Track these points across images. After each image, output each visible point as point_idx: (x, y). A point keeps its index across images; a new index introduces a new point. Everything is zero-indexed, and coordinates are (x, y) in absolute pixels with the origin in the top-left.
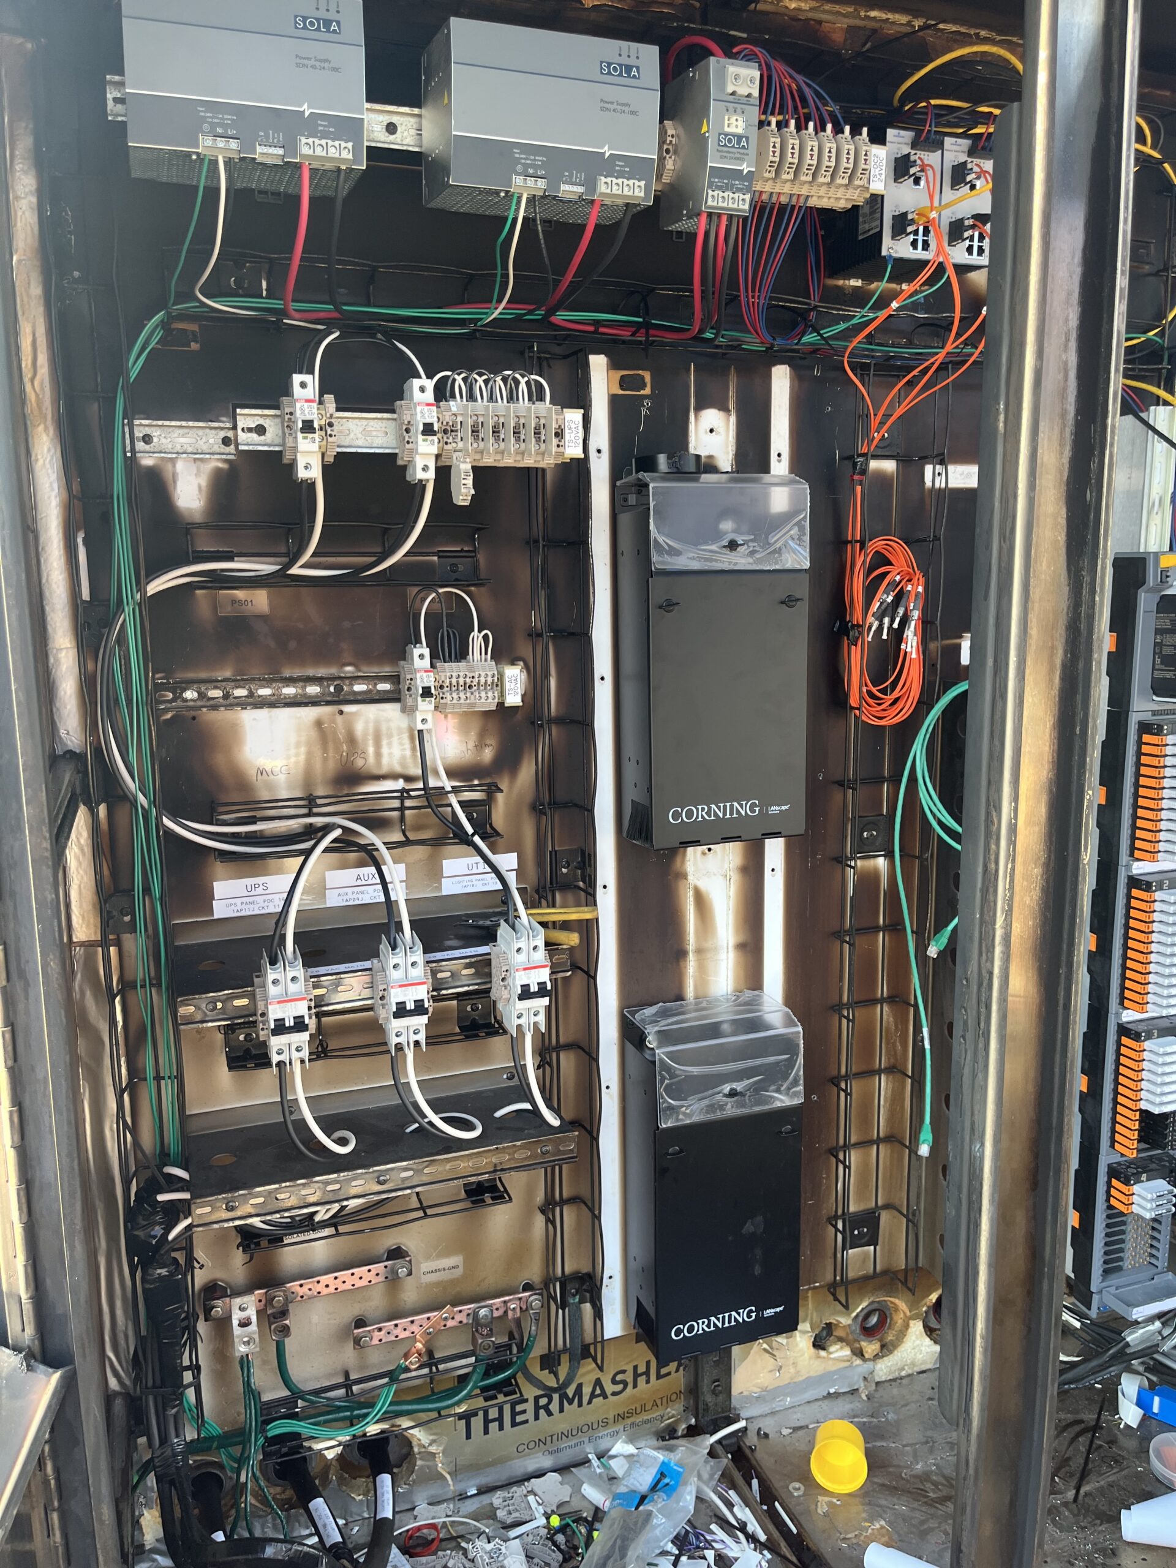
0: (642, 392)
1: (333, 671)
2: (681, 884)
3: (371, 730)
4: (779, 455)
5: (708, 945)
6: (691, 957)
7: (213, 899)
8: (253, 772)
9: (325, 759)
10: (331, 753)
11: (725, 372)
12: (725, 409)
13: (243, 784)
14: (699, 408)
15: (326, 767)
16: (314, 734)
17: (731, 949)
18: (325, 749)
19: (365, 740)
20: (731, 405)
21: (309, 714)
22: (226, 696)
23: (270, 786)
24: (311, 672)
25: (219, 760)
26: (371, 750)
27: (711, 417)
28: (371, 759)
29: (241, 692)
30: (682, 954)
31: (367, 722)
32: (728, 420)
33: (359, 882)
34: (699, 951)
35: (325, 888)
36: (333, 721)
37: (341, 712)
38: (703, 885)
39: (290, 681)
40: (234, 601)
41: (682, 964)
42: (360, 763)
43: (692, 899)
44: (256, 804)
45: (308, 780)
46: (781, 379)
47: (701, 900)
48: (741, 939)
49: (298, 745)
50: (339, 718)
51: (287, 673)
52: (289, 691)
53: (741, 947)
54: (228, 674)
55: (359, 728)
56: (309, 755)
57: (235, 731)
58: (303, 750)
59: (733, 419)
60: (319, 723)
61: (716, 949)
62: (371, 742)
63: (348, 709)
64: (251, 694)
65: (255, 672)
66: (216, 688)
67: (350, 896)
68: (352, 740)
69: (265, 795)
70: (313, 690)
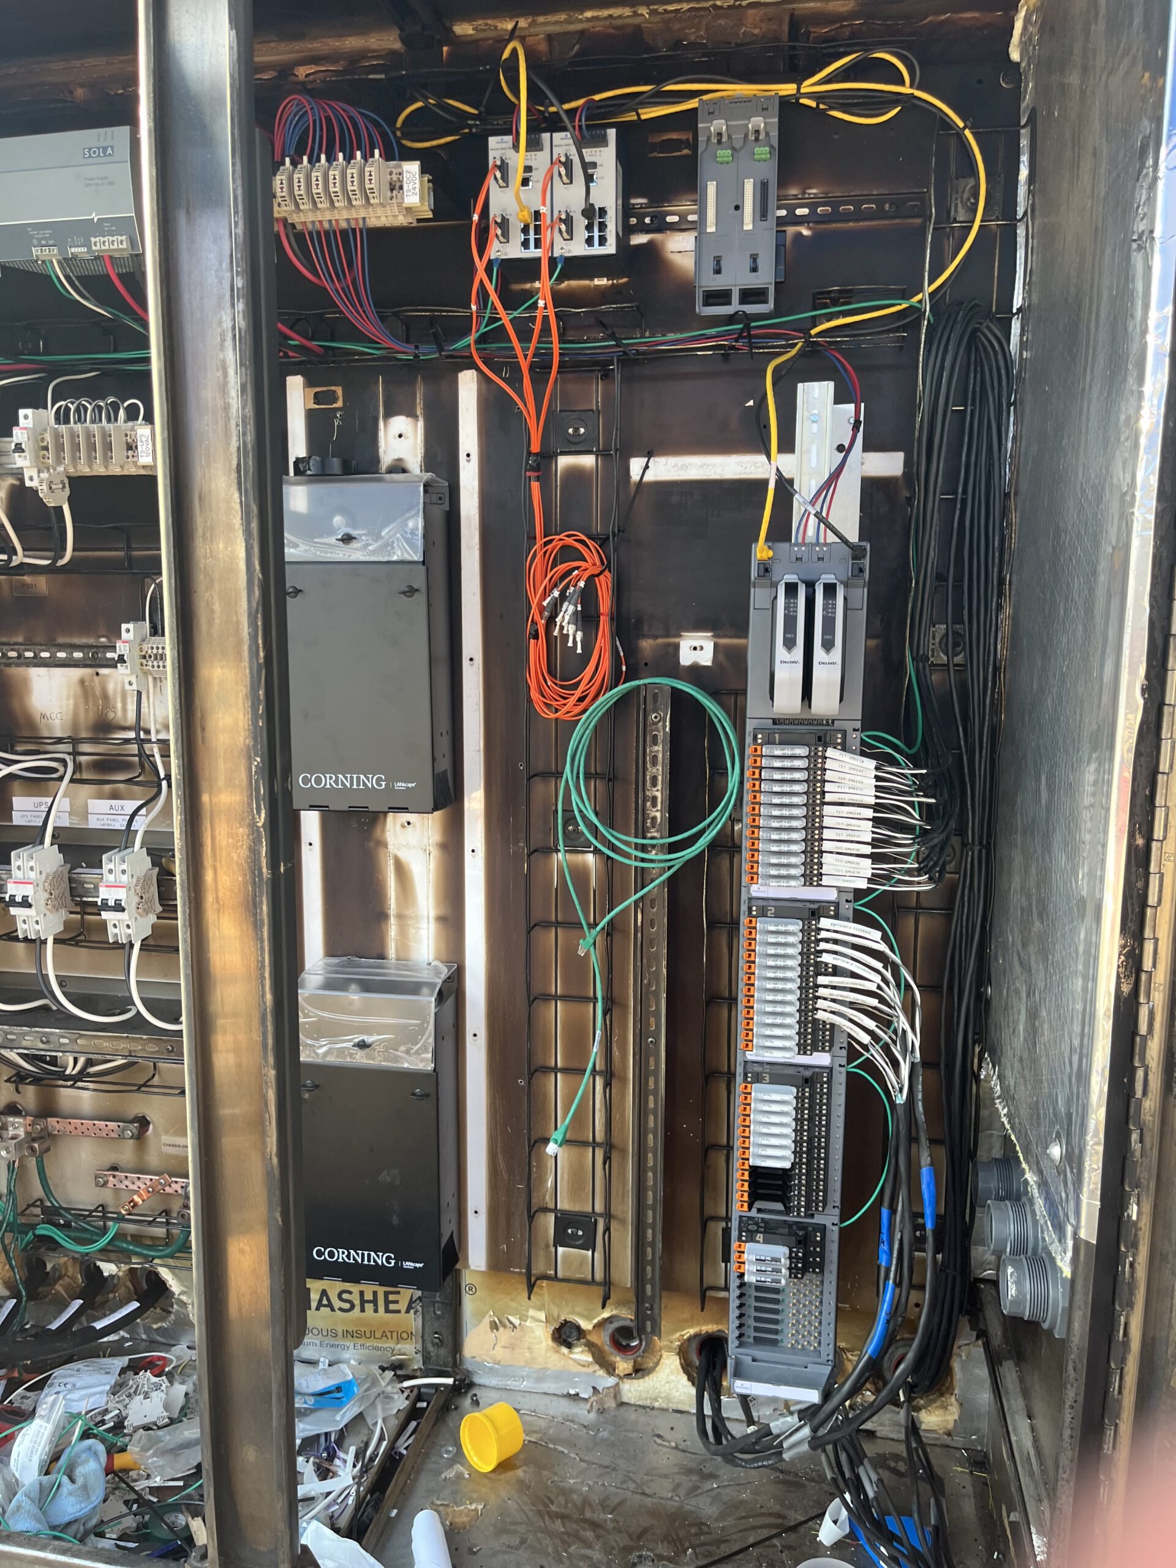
0: (335, 405)
1: (91, 641)
2: (382, 851)
3: (119, 690)
4: (468, 455)
5: (409, 912)
6: (392, 920)
7: (12, 809)
8: (38, 717)
9: (87, 710)
10: (91, 704)
11: (413, 383)
12: (411, 414)
13: (31, 724)
14: (388, 415)
15: (87, 718)
16: (79, 690)
17: (432, 920)
18: (87, 703)
19: (115, 697)
20: (419, 412)
21: (75, 674)
22: (20, 656)
23: (50, 728)
24: (77, 641)
25: (15, 704)
26: (119, 705)
27: (400, 423)
28: (120, 713)
29: (29, 654)
30: (383, 916)
31: (116, 684)
32: (416, 425)
33: (112, 812)
34: (400, 917)
35: (87, 813)
36: (92, 681)
37: (97, 674)
38: (403, 855)
39: (62, 647)
40: (24, 585)
41: (383, 926)
42: (111, 715)
43: (392, 867)
44: (38, 739)
45: (75, 726)
46: (468, 385)
47: (400, 868)
48: (442, 912)
49: (68, 698)
50: (96, 678)
51: (61, 640)
52: (61, 655)
53: (441, 919)
54: (20, 639)
55: (111, 687)
56: (76, 705)
57: (25, 682)
58: (71, 702)
59: (421, 424)
60: (82, 682)
61: (417, 918)
62: (119, 700)
63: (103, 671)
64: (36, 656)
65: (39, 639)
66: (13, 650)
67: (105, 822)
68: (105, 697)
69: (46, 734)
70: (78, 655)
